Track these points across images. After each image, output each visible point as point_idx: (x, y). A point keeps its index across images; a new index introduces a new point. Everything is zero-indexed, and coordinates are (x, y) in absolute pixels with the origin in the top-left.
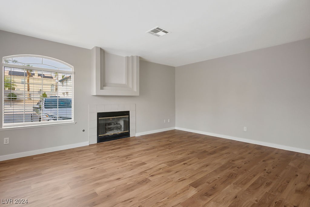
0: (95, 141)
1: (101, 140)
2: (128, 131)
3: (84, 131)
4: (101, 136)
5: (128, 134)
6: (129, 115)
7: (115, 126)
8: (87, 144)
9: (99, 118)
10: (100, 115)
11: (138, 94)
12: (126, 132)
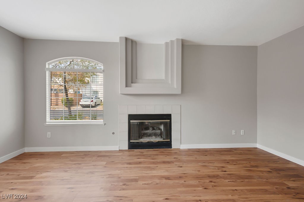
0: (126, 147)
1: (132, 146)
2: (169, 140)
3: (113, 133)
4: (134, 142)
5: (168, 145)
6: (170, 119)
7: (154, 131)
8: (116, 148)
9: (131, 121)
10: (131, 117)
11: (179, 92)
12: (166, 141)
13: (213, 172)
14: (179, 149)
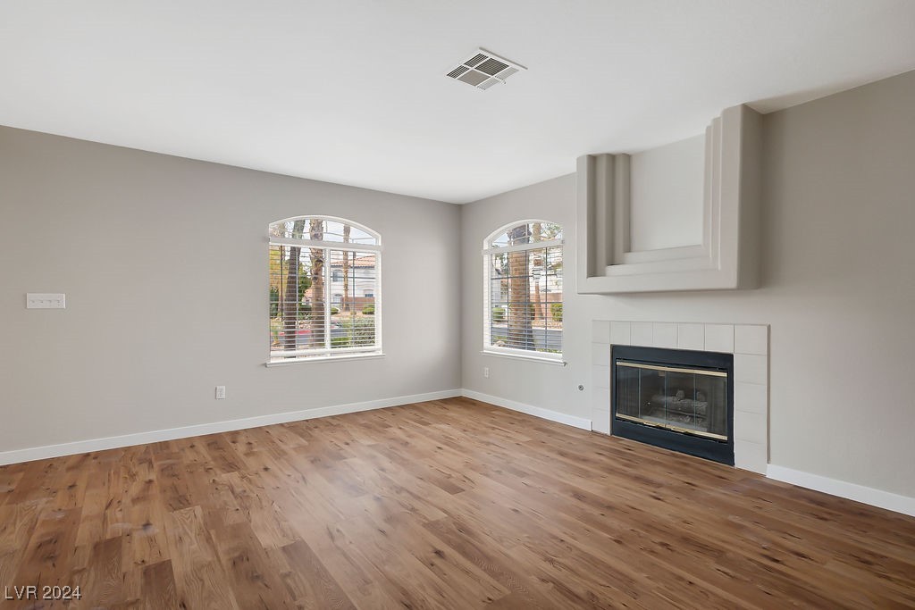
0: (605, 426)
2: (726, 438)
3: (581, 388)
4: (624, 420)
5: (724, 452)
6: (730, 371)
7: (688, 402)
8: (584, 424)
9: (619, 363)
12: (715, 440)
13: (723, 541)
14: (763, 476)
